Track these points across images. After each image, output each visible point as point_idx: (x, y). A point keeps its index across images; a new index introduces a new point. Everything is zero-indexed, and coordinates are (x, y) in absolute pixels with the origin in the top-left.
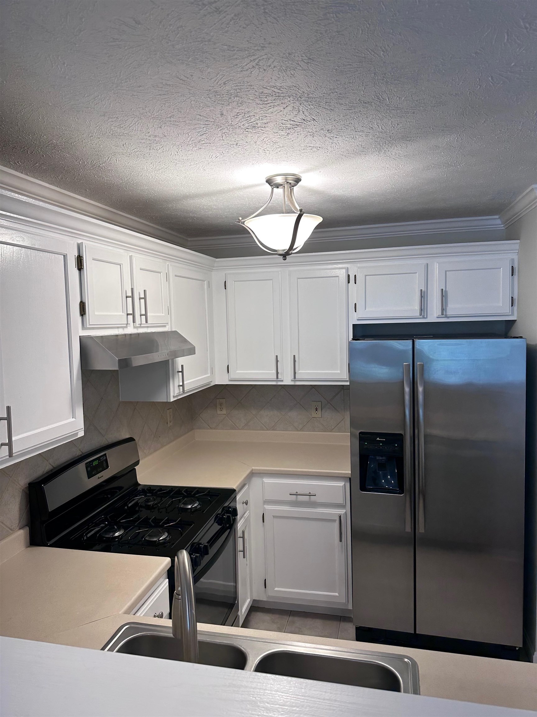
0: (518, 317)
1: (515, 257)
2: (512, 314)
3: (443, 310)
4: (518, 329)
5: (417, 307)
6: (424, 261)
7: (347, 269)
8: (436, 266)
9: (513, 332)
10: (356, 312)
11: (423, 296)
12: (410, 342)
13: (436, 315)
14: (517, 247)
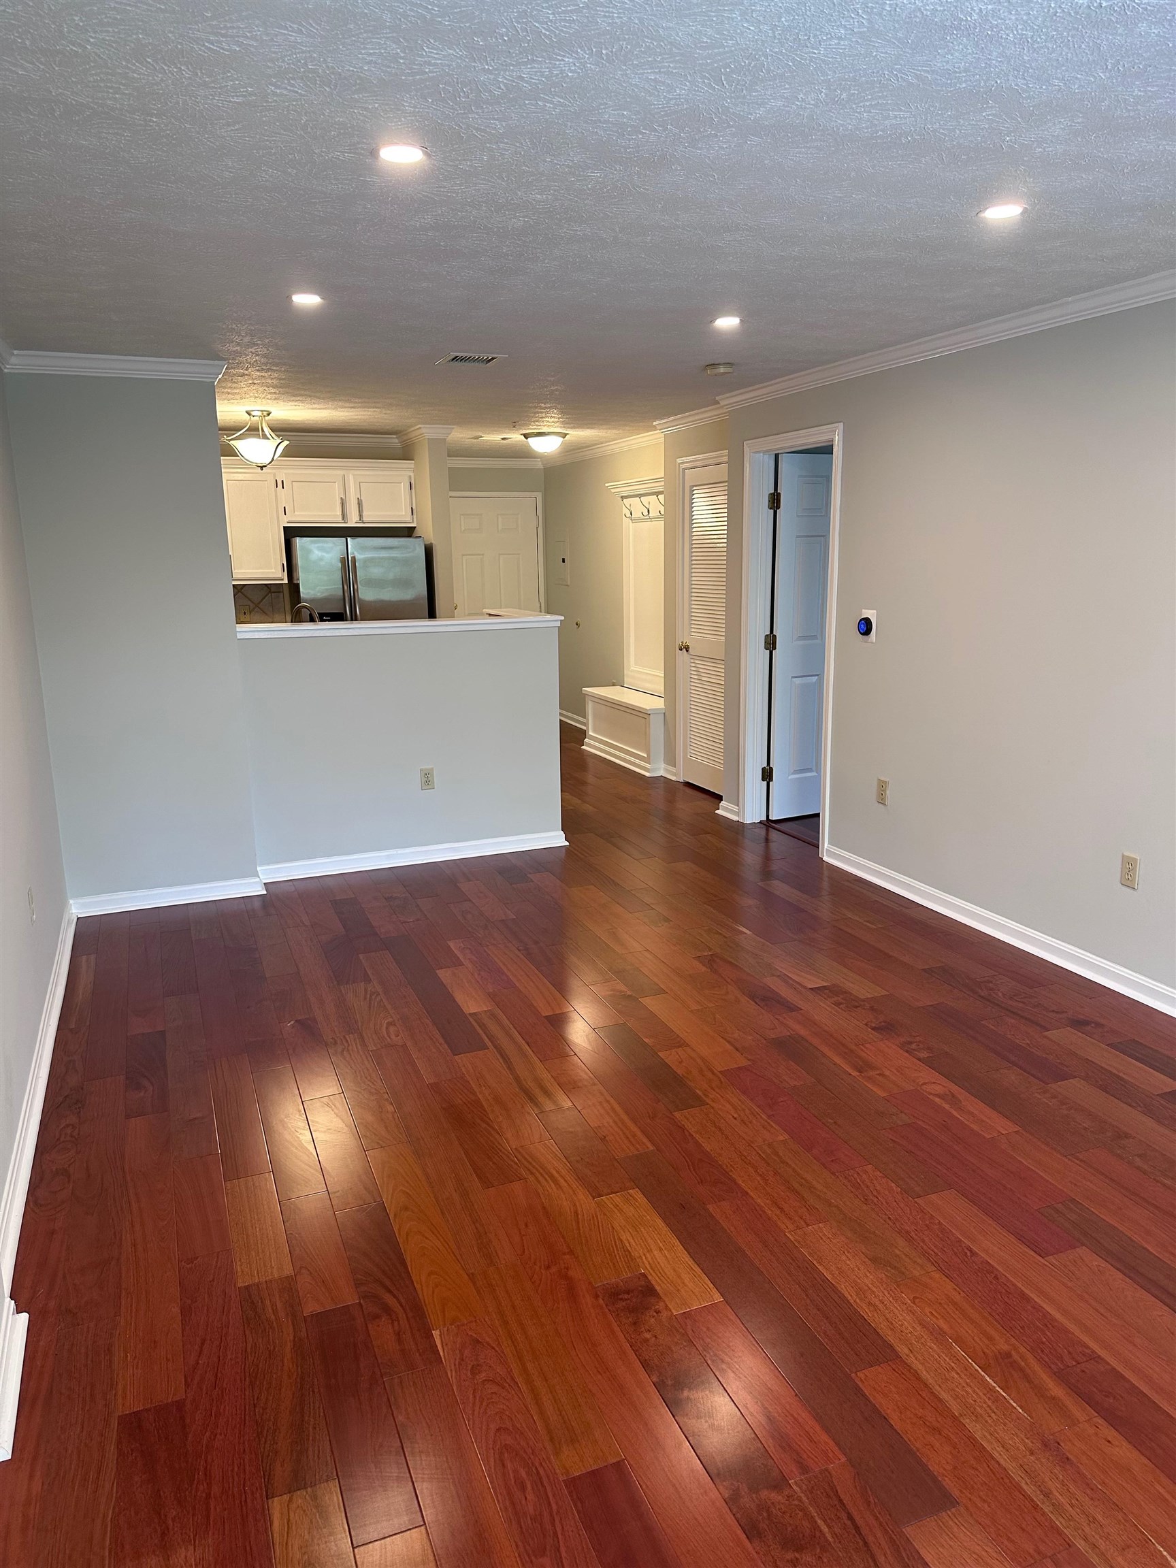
0: (417, 524)
1: (412, 474)
2: (413, 522)
3: (361, 516)
4: (418, 533)
5: (339, 512)
6: (341, 472)
7: (274, 475)
8: (351, 477)
9: (415, 535)
10: (285, 514)
11: (343, 503)
12: (344, 539)
13: (354, 521)
14: (412, 466)
